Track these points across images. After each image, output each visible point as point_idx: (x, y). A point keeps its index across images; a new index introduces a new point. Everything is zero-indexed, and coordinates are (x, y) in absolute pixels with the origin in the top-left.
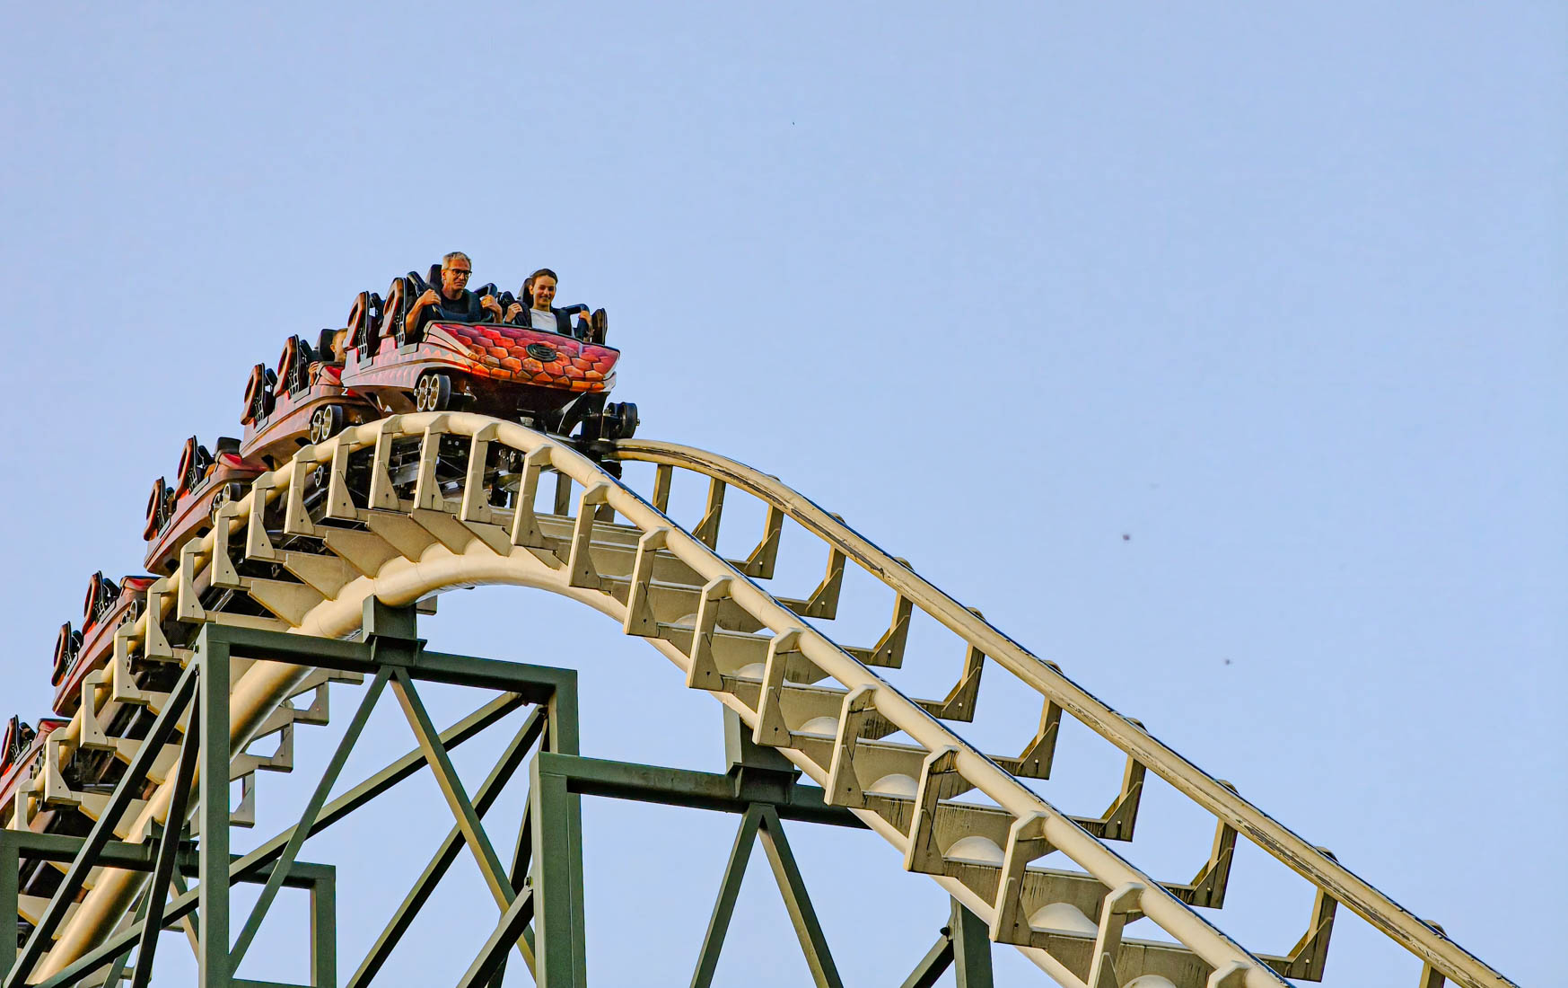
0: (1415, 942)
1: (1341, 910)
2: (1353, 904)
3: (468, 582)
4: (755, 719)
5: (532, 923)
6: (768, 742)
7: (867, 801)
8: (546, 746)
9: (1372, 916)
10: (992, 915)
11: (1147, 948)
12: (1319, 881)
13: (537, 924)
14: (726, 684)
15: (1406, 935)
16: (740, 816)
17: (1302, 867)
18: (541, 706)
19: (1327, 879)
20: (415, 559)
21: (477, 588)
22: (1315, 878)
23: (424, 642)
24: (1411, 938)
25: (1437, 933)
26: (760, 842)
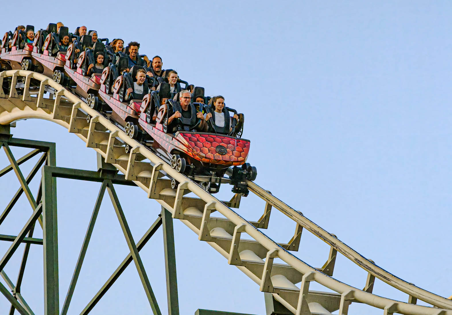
0: (295, 217)
1: (273, 208)
2: (277, 206)
3: (25, 118)
4: (106, 156)
5: (42, 213)
6: (109, 162)
7: (137, 178)
8: (47, 164)
9: (282, 210)
10: (173, 211)
11: (217, 220)
12: (267, 200)
13: (43, 214)
14: (97, 146)
15: (292, 215)
16: (102, 183)
17: (262, 196)
18: (45, 153)
19: (269, 199)
20: (10, 111)
21: (27, 119)
22: (266, 199)
23: (12, 135)
24: (293, 216)
25: (301, 214)
26: (107, 190)
